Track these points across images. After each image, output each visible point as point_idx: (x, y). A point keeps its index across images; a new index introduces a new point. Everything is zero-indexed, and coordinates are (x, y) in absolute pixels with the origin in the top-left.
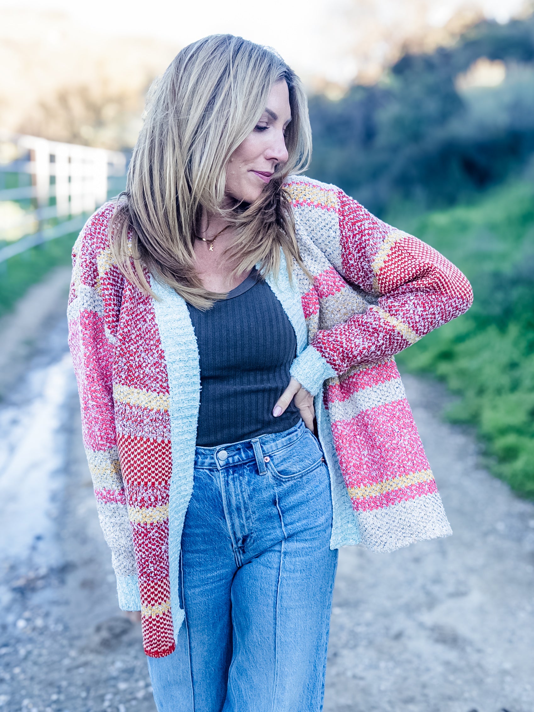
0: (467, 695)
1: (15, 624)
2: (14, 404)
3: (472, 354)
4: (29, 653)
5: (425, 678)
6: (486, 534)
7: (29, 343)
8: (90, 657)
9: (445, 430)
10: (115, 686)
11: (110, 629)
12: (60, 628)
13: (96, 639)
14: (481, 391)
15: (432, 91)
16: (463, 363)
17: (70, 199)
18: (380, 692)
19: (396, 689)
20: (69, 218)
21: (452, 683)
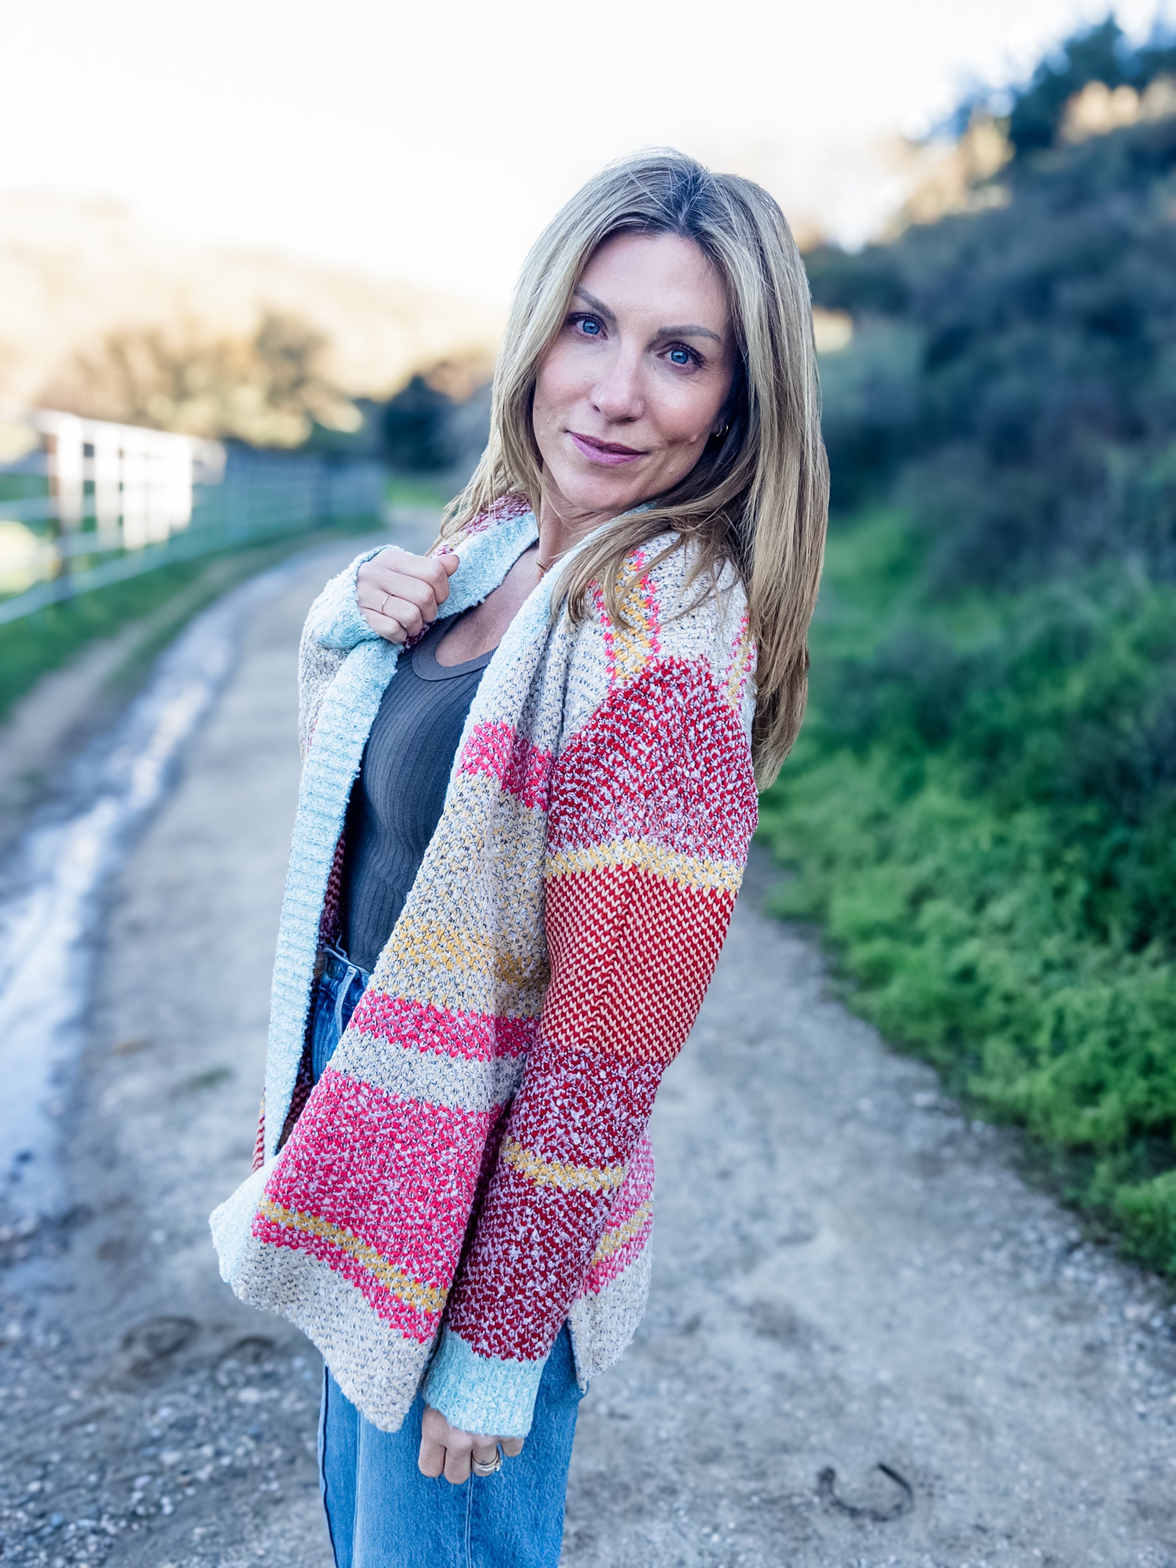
0: (814, 1440)
3: (812, 798)
5: (739, 1409)
6: (842, 1120)
8: (110, 1399)
9: (769, 932)
10: (154, 1458)
11: (152, 1339)
12: (54, 1340)
13: (124, 1362)
14: (829, 862)
17: (121, 521)
18: (659, 1442)
19: (688, 1436)
20: (120, 553)
21: (787, 1416)
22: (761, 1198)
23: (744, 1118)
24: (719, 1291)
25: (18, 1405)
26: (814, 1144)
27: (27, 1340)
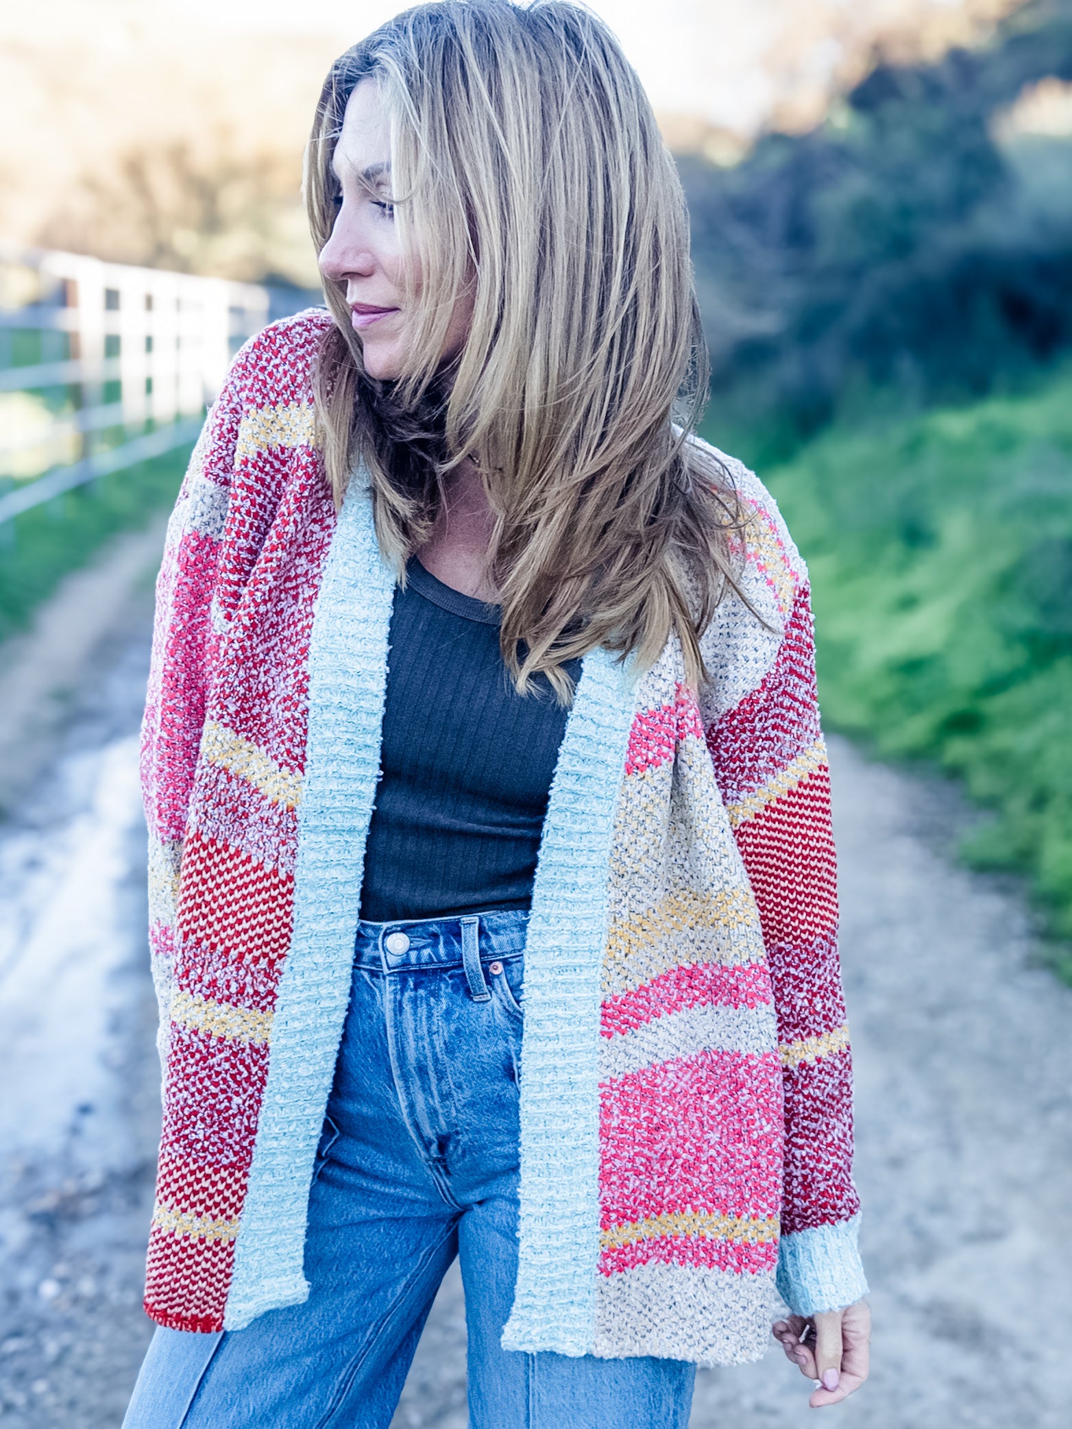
1: (35, 1290)
2: (32, 827)
3: (1021, 719)
4: (65, 1351)
5: (910, 1412)
6: (1048, 1107)
7: (62, 695)
9: (960, 884)
12: (131, 1298)
14: (1040, 802)
15: (937, 144)
16: (1002, 739)
17: (149, 386)
20: (150, 426)
21: (968, 1422)
22: (942, 1190)
23: (921, 1100)
26: (1011, 1133)
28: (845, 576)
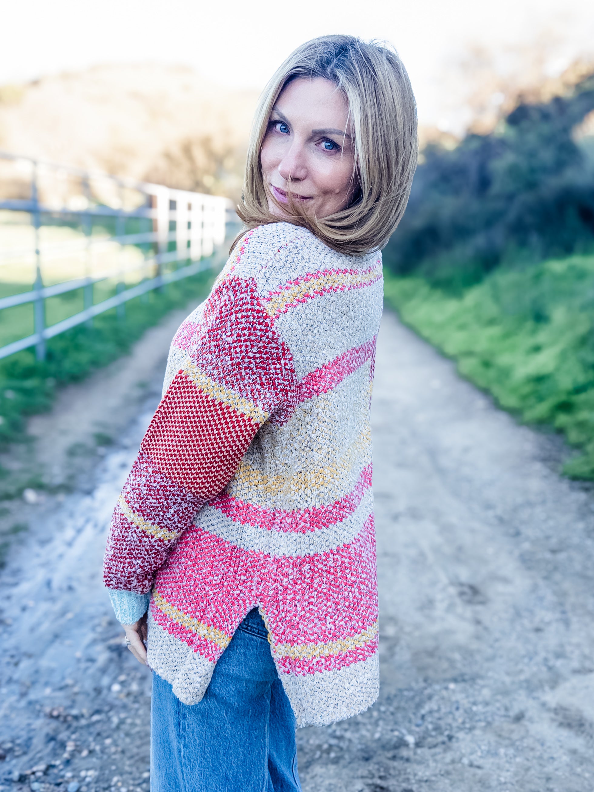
1: (109, 688)
4: (122, 722)
5: (549, 769)
7: (142, 385)
9: (565, 486)
15: (547, 140)
16: (583, 415)
17: (189, 244)
18: (500, 784)
19: (517, 782)
20: (188, 262)
21: (579, 775)
22: (562, 646)
23: (550, 598)
24: (534, 698)
25: (137, 729)
27: (142, 693)
28: (507, 336)
